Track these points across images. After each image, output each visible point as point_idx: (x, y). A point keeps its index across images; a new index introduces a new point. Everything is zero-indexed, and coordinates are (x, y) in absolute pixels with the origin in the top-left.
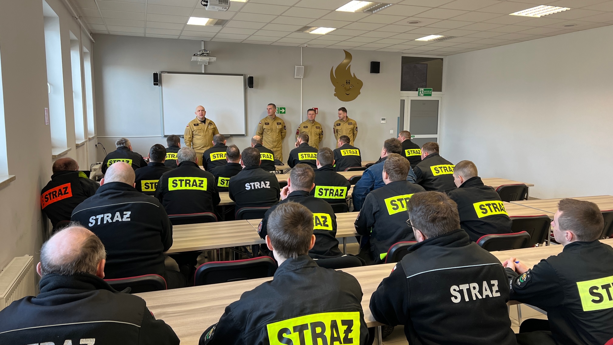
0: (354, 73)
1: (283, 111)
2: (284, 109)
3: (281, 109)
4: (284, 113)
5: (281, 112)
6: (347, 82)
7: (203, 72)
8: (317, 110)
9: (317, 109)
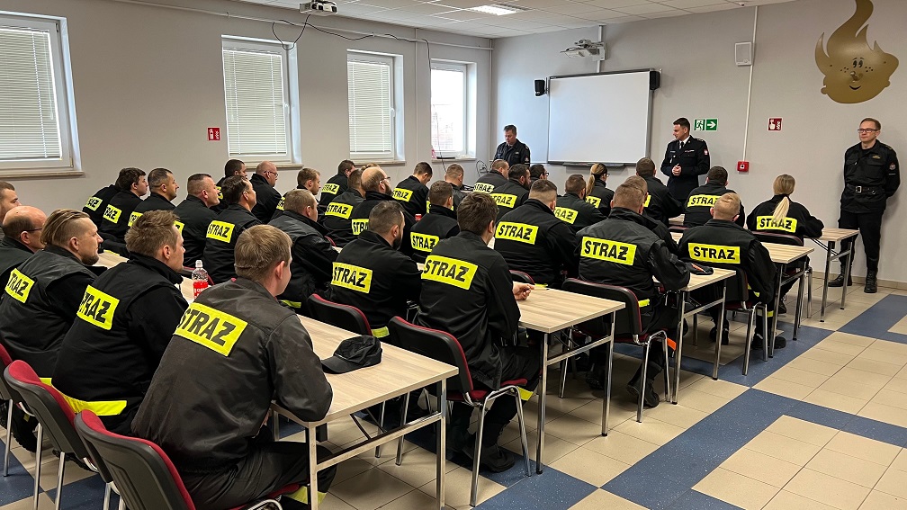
1: (713, 125)
2: (715, 121)
3: (709, 122)
4: (715, 128)
5: (708, 128)
7: (598, 71)
8: (779, 123)
9: (780, 120)
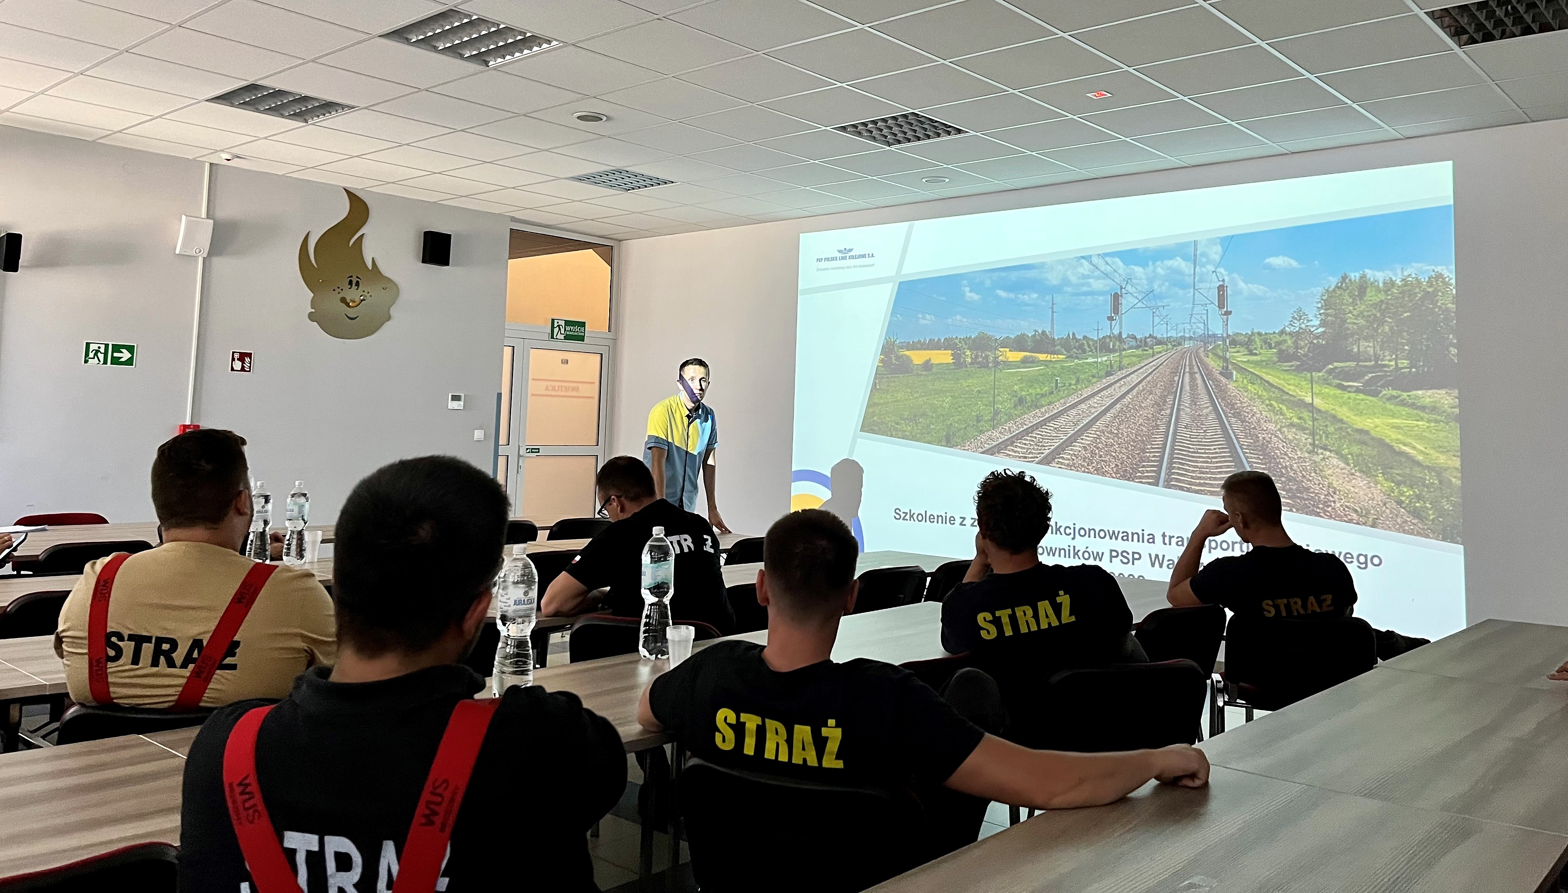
0: (373, 259)
1: (125, 355)
2: (130, 349)
3: (117, 348)
4: (129, 362)
5: (116, 361)
6: (351, 283)
8: (247, 360)
9: (249, 355)
